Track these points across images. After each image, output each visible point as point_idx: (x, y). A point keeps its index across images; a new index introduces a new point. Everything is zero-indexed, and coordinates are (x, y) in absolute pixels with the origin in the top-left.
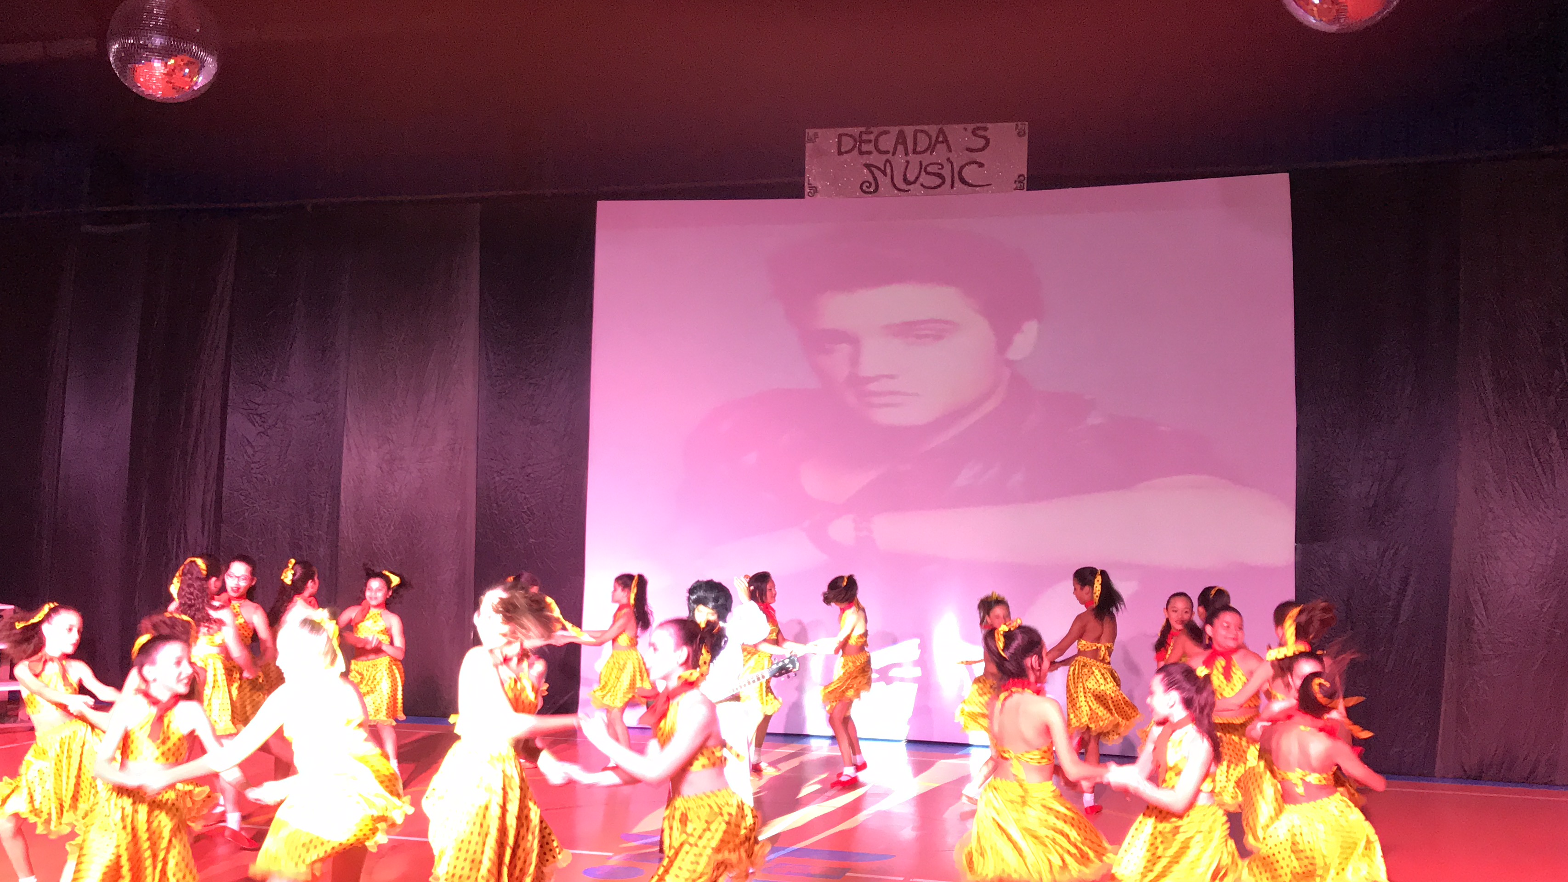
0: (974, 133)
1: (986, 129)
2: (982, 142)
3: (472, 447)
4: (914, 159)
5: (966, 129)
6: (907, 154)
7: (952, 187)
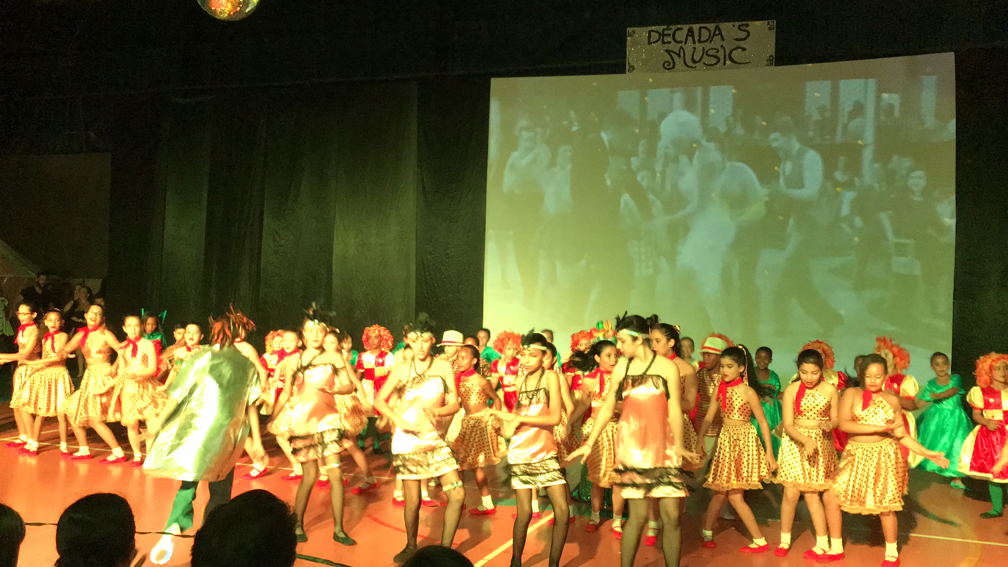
0: (739, 28)
1: (747, 25)
2: (745, 34)
3: (413, 236)
4: (699, 46)
5: (734, 26)
6: (694, 43)
7: (725, 64)
